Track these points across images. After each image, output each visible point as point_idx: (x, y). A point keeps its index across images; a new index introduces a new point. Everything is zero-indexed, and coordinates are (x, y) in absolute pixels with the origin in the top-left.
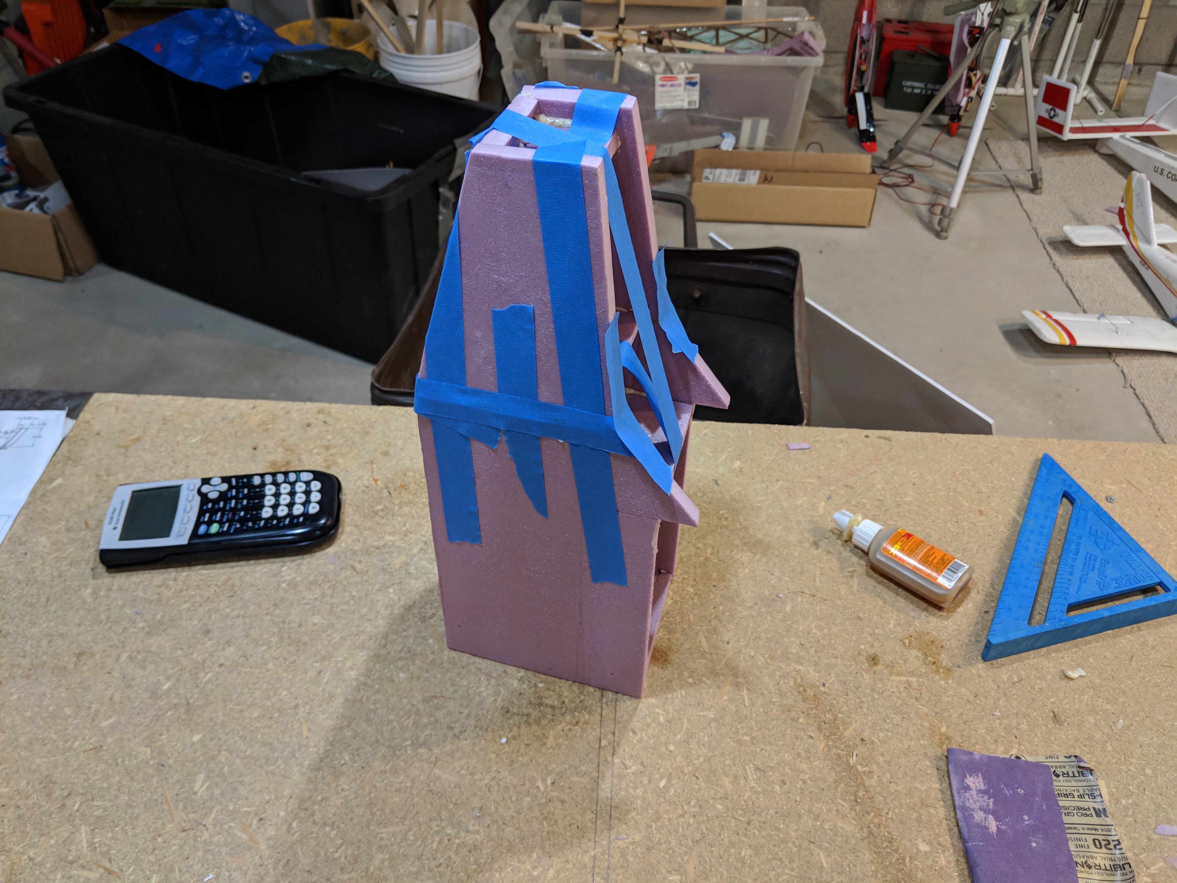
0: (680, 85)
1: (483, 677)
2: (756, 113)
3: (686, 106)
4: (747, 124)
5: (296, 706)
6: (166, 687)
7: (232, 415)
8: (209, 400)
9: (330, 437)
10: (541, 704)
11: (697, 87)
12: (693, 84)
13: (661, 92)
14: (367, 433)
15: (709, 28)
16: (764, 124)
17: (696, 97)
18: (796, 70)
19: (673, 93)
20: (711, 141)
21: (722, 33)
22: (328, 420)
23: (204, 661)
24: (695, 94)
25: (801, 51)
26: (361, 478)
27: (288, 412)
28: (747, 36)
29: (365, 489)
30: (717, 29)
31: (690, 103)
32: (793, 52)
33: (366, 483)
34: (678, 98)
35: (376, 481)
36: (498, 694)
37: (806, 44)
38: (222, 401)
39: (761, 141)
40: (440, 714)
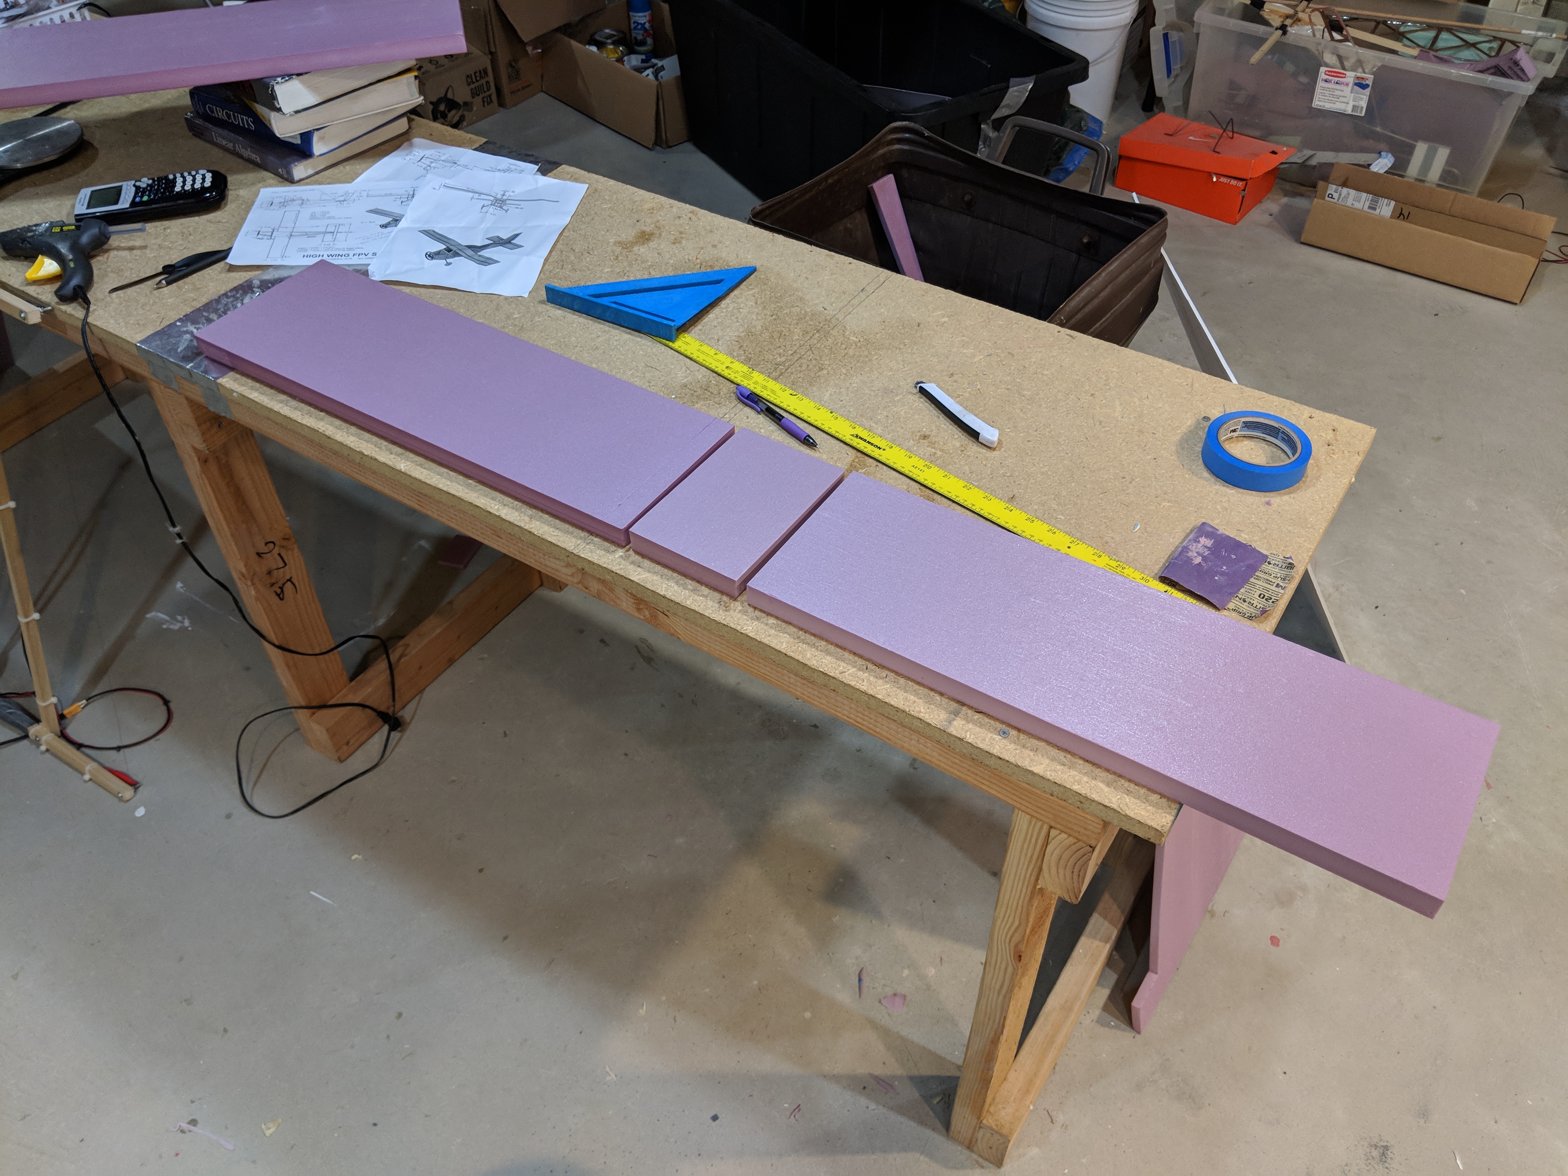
0: (1347, 84)
1: (684, 369)
2: (1436, 138)
3: (1349, 111)
4: (1421, 149)
5: (576, 346)
6: (515, 316)
7: (637, 199)
8: (628, 186)
9: (687, 228)
10: (706, 390)
11: (1368, 91)
12: (1363, 86)
13: (1324, 88)
14: (711, 231)
15: (1430, 27)
16: (1443, 154)
17: (1364, 104)
18: (1499, 95)
19: (1337, 93)
20: (1361, 158)
21: (1444, 35)
22: (693, 217)
23: (542, 312)
24: (1363, 100)
25: (1509, 72)
26: (689, 255)
27: (672, 207)
28: (1474, 45)
29: (687, 261)
30: (1440, 29)
31: (1355, 108)
32: (1498, 71)
33: (690, 258)
34: (1341, 99)
35: (697, 258)
36: (686, 377)
37: (1516, 63)
38: (635, 189)
39: (1435, 174)
40: (647, 375)
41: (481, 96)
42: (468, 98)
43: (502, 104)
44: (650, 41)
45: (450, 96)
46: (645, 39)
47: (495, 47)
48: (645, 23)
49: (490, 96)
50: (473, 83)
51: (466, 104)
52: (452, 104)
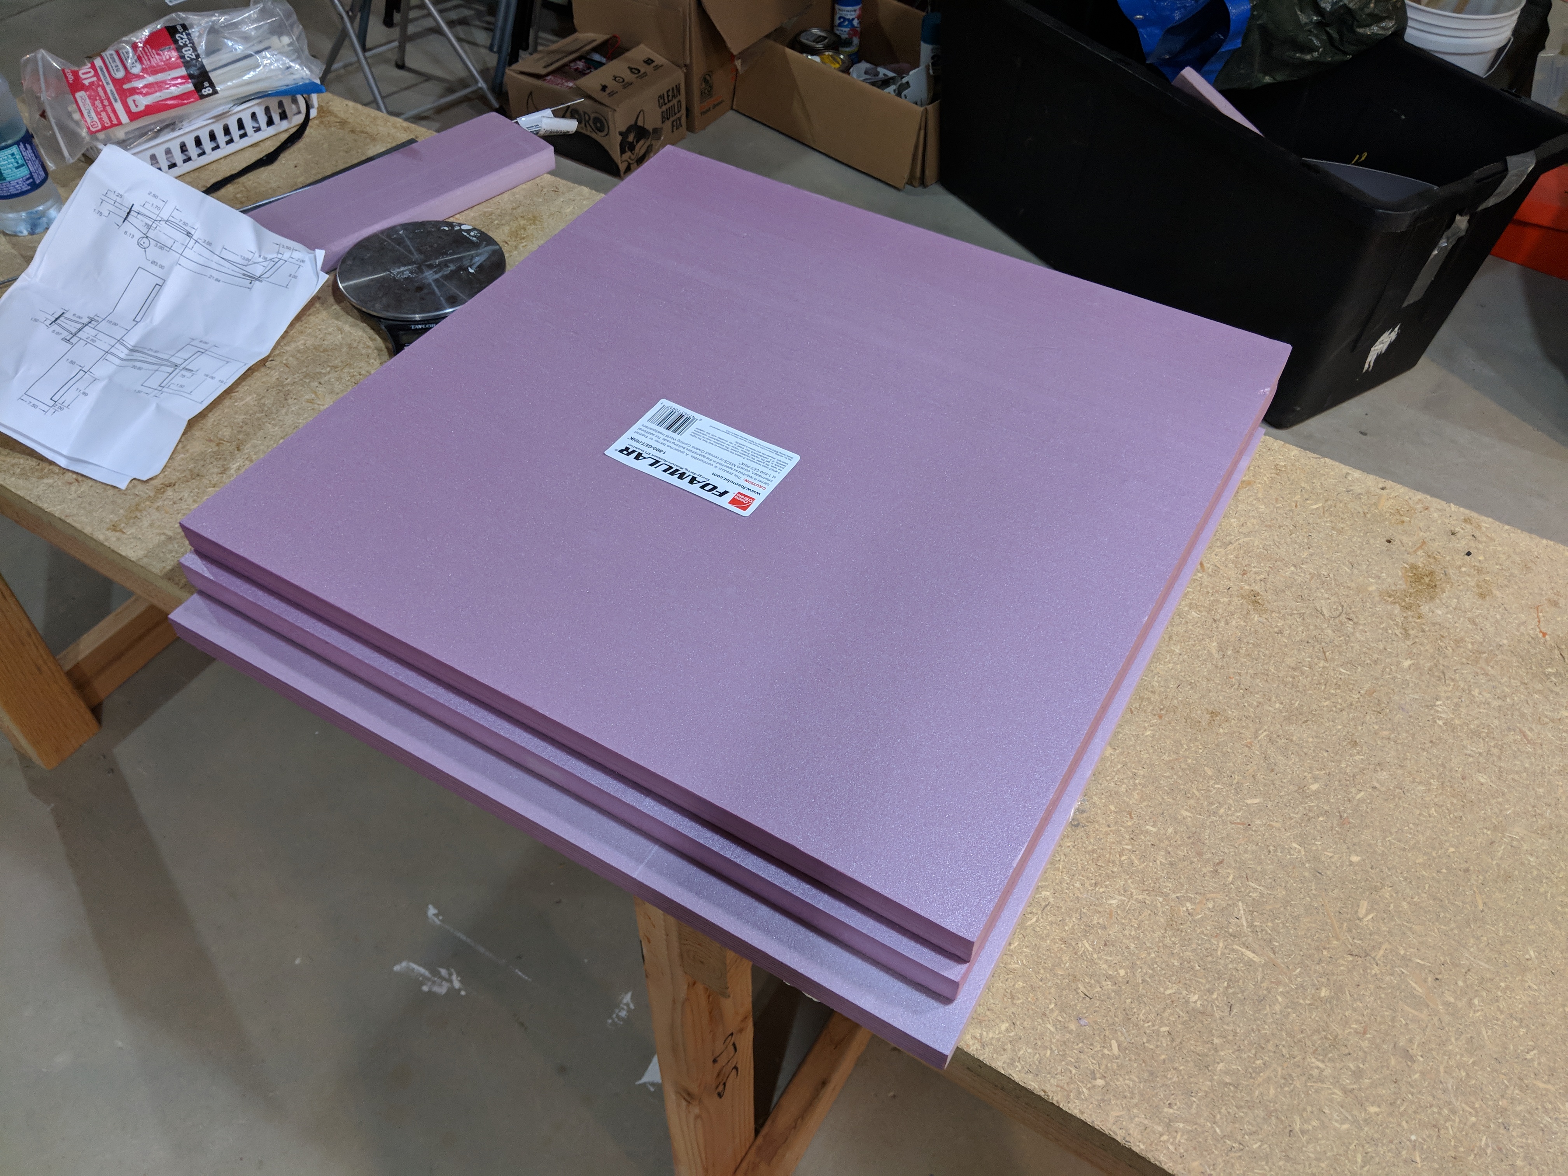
41: (672, 119)
42: (659, 124)
43: (691, 128)
44: (856, 41)
45: (640, 123)
46: (851, 38)
47: (691, 59)
48: (853, 19)
49: (680, 119)
50: (665, 104)
51: (656, 131)
52: (641, 132)
